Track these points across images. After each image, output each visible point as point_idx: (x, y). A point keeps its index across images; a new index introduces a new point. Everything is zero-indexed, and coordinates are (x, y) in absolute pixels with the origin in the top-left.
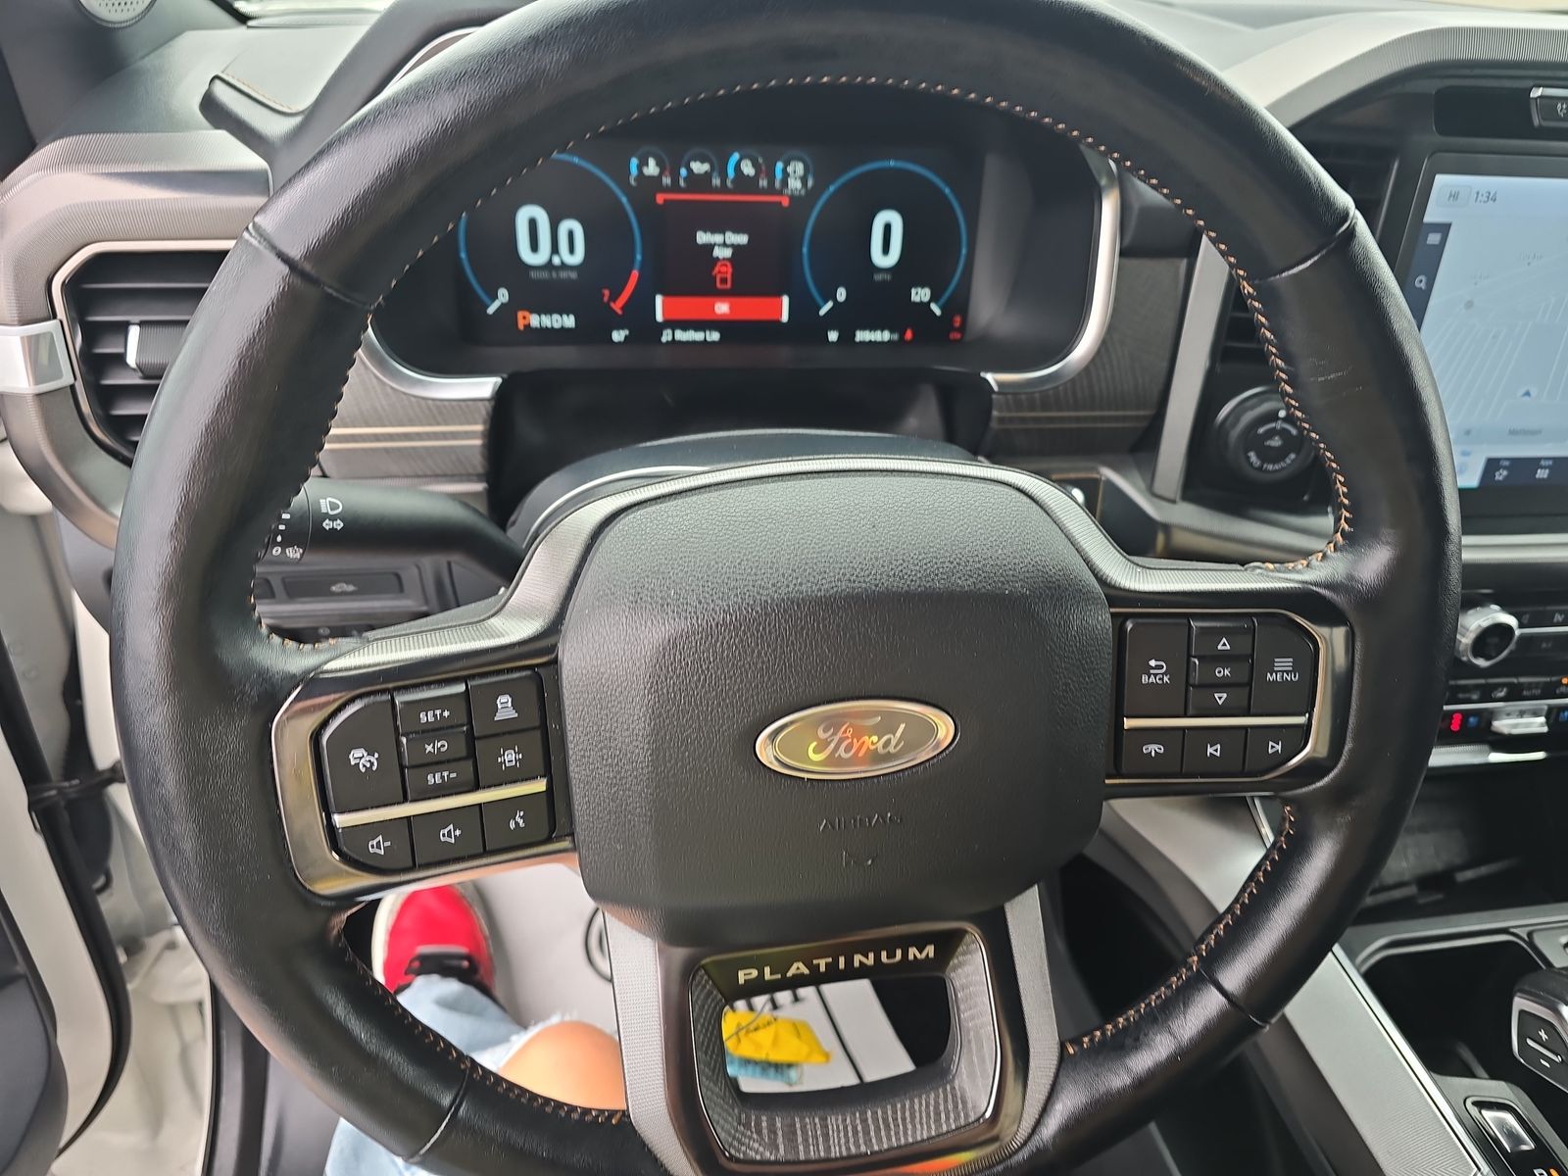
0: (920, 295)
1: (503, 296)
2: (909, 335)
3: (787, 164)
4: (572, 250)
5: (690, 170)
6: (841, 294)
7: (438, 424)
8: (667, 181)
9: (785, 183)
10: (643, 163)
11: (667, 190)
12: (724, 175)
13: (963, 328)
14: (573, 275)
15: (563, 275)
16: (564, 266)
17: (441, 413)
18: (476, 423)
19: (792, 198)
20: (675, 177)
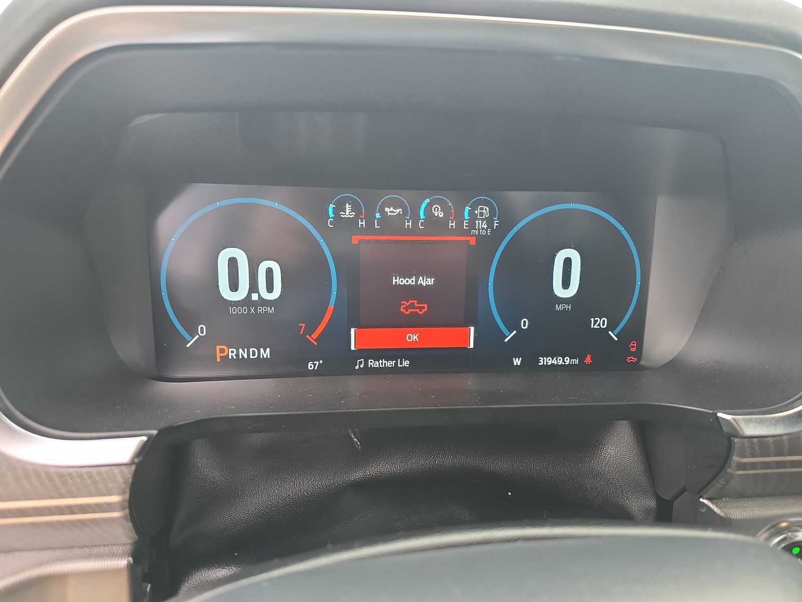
0: (599, 323)
1: (202, 330)
2: (588, 360)
3: (474, 207)
4: (270, 289)
5: (383, 213)
6: (525, 324)
7: (62, 496)
8: (362, 223)
9: (472, 225)
10: (340, 208)
11: (362, 231)
12: (415, 217)
13: (639, 353)
14: (271, 310)
15: (261, 310)
16: (263, 302)
17: (65, 483)
18: (110, 494)
19: (479, 237)
20: (370, 220)
